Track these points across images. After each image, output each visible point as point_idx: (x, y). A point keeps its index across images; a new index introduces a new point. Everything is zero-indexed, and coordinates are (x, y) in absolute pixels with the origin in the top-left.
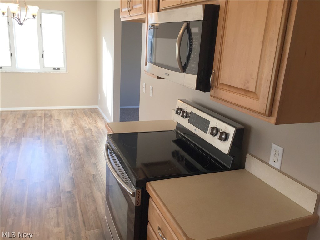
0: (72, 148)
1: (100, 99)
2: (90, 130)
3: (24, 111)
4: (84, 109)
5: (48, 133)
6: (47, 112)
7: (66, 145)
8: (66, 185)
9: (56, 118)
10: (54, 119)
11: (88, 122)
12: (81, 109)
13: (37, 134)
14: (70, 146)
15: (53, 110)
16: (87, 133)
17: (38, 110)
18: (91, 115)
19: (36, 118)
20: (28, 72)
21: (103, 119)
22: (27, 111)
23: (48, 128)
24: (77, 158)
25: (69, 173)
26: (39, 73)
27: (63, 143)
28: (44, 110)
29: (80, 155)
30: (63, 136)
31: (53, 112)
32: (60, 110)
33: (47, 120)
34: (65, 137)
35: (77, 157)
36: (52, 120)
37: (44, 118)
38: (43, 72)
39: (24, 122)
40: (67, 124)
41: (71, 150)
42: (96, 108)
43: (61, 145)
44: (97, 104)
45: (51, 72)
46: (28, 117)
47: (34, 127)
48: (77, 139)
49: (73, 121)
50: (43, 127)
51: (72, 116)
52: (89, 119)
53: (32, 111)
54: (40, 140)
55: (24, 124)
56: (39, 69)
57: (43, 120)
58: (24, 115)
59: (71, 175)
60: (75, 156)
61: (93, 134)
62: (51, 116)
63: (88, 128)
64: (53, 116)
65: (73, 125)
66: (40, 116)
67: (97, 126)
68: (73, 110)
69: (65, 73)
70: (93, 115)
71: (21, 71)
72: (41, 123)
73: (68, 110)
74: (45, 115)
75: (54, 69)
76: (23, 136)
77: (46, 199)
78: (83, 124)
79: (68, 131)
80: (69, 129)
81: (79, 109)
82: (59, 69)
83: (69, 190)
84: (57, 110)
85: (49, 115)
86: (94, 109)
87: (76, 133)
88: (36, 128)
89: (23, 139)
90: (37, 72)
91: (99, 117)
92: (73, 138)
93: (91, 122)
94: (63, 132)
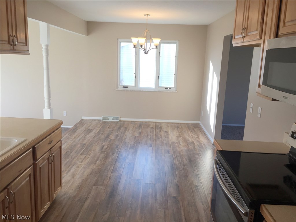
0: (177, 158)
1: (202, 115)
2: (193, 143)
3: (141, 122)
4: (187, 124)
5: (158, 142)
6: (157, 124)
7: (173, 154)
8: (172, 190)
9: (165, 130)
10: (163, 131)
11: (191, 135)
12: (185, 123)
13: (149, 142)
14: (175, 155)
15: (162, 123)
16: (190, 146)
17: (151, 122)
18: (193, 129)
19: (149, 129)
20: (146, 90)
21: (205, 134)
22: (142, 122)
23: (158, 138)
24: (182, 168)
25: (175, 180)
26: (154, 91)
27: (170, 152)
28: (156, 122)
29: (184, 165)
30: (170, 146)
31: (163, 125)
32: (168, 123)
33: (158, 131)
34: (171, 147)
35: (182, 166)
36: (161, 131)
37: (155, 129)
38: (158, 91)
39: (140, 131)
40: (173, 136)
41: (177, 160)
42: (199, 124)
43: (168, 154)
44: (199, 120)
45: (164, 91)
46: (144, 127)
47: (148, 136)
48: (181, 150)
49: (178, 134)
50: (154, 137)
51: (178, 129)
52: (192, 133)
53: (146, 122)
54: (152, 148)
55: (140, 133)
56: (155, 88)
57: (155, 131)
58: (141, 125)
59: (177, 182)
60: (180, 165)
61: (196, 147)
62: (161, 128)
63: (191, 141)
64: (162, 127)
65: (178, 137)
66: (152, 127)
67: (200, 140)
68: (178, 124)
69: (174, 92)
70: (196, 130)
71: (141, 90)
72: (153, 133)
73: (174, 123)
74: (156, 126)
75: (166, 88)
76: (140, 143)
77: (156, 200)
78: (187, 137)
79: (174, 142)
80: (175, 141)
81: (183, 124)
82: (170, 88)
83: (175, 196)
84: (165, 123)
85: (159, 126)
86: (197, 124)
87: (180, 145)
88: (149, 137)
89: (139, 145)
90: (153, 91)
91: (201, 131)
92: (178, 149)
93: (194, 136)
94: (170, 143)
